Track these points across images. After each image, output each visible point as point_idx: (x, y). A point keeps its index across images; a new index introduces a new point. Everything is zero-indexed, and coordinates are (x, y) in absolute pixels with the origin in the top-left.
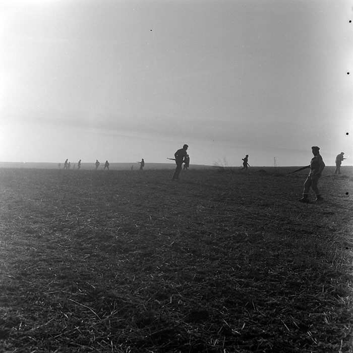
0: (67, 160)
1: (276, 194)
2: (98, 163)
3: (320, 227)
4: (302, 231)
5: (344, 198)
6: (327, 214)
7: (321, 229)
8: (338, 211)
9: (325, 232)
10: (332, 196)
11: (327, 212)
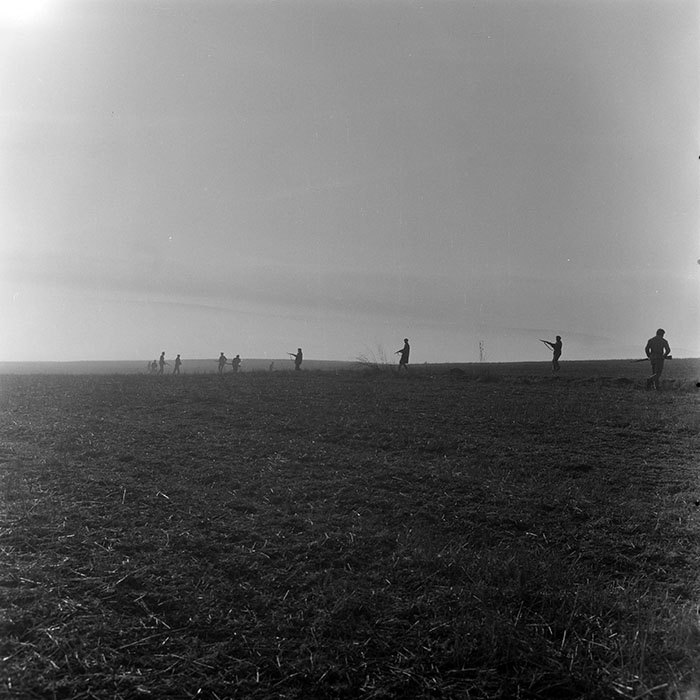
0: (163, 353)
1: (469, 423)
2: (223, 358)
3: (550, 509)
4: (505, 521)
5: (617, 429)
6: (576, 469)
7: (551, 514)
8: (603, 460)
9: (562, 522)
10: (592, 423)
11: (576, 465)
